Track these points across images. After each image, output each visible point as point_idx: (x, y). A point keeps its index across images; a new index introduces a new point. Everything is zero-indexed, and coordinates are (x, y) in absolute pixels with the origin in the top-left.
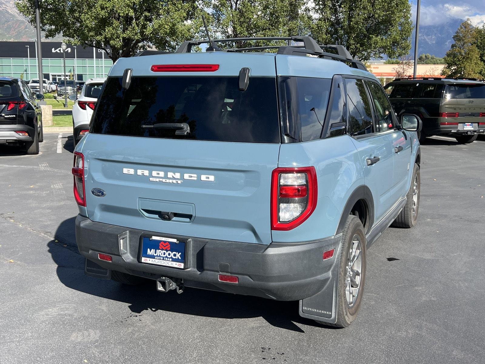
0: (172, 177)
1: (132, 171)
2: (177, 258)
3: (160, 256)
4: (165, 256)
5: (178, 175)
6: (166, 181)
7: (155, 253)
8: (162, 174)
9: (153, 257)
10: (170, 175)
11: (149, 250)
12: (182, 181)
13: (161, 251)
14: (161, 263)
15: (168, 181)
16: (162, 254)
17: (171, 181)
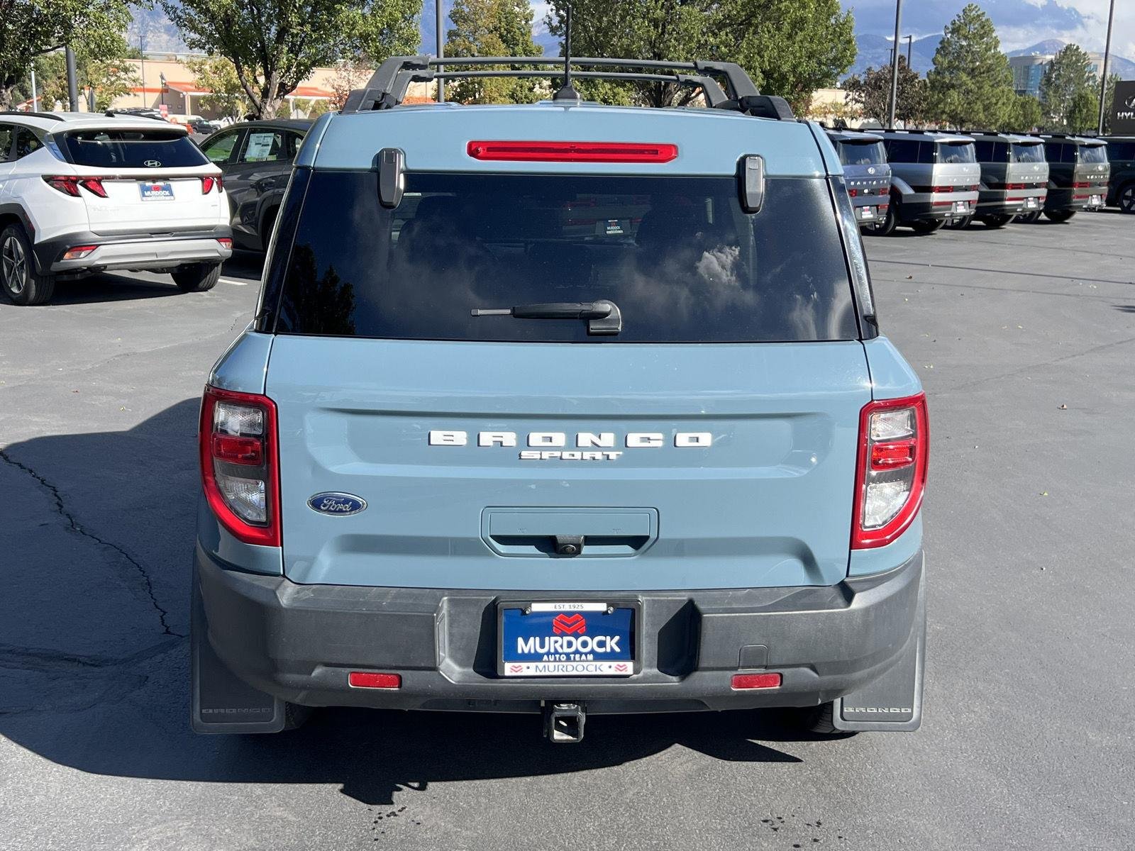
0: (590, 444)
1: (460, 438)
2: (609, 650)
3: (556, 652)
4: (573, 649)
5: (608, 439)
6: (573, 455)
7: (542, 646)
8: (559, 439)
9: (536, 657)
10: (585, 439)
11: (520, 640)
12: (621, 453)
13: (558, 638)
14: (564, 669)
15: (578, 455)
16: (562, 646)
17: (587, 455)
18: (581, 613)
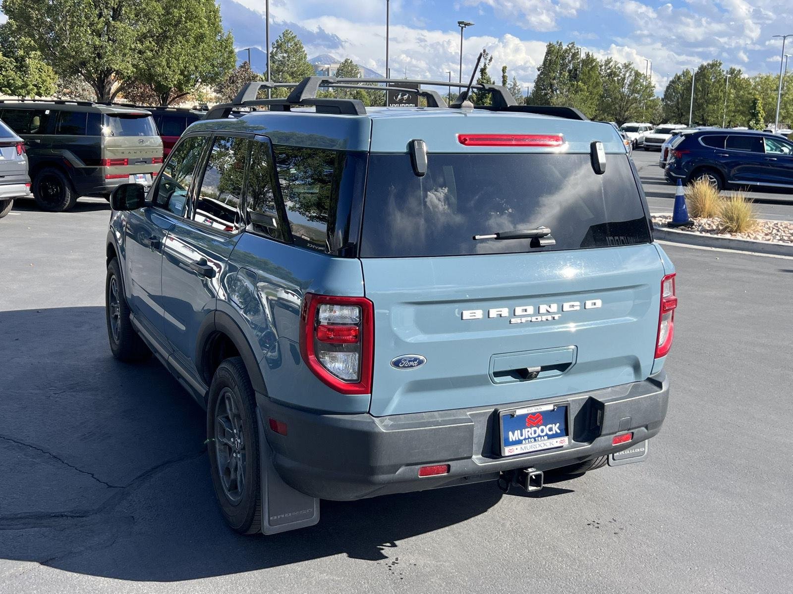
0: (545, 312)
1: (479, 314)
2: (554, 432)
3: (529, 438)
4: (537, 435)
5: (554, 308)
6: (537, 319)
7: (522, 436)
8: (530, 310)
9: (519, 442)
10: (543, 308)
11: (510, 433)
12: (560, 315)
13: (529, 429)
14: (535, 447)
15: (539, 319)
16: (531, 434)
17: (544, 318)
18: (540, 413)
